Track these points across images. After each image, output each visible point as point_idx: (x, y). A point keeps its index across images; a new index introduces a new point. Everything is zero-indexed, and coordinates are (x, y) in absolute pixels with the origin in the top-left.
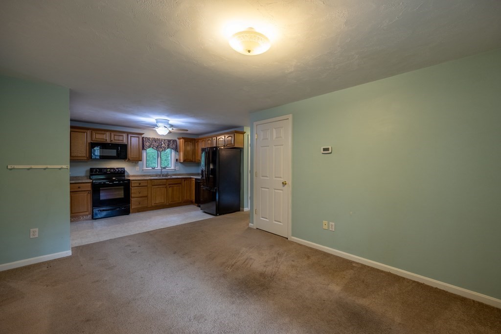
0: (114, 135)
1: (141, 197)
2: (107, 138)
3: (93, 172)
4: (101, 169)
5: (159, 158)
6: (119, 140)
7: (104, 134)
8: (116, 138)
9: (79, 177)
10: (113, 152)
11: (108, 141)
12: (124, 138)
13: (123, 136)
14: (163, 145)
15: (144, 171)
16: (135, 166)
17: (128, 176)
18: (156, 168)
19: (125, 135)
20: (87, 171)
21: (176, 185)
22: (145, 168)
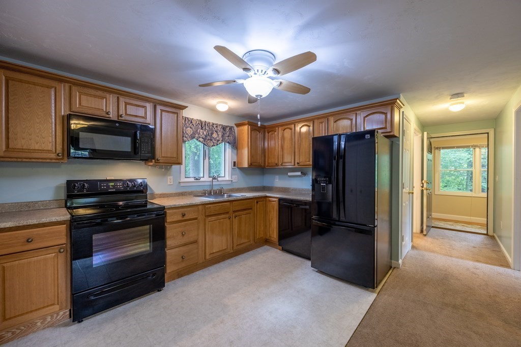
0: (126, 104)
1: (185, 245)
2: (109, 107)
3: (73, 190)
4: (93, 183)
5: (207, 158)
6: (136, 116)
7: (102, 98)
8: (132, 110)
9: (36, 202)
10: (124, 144)
11: (113, 116)
12: (148, 113)
13: (144, 107)
14: (215, 135)
15: (182, 185)
16: (165, 175)
17: (154, 196)
18: (202, 179)
19: (149, 107)
20: (58, 188)
21: (245, 212)
22: (183, 179)
